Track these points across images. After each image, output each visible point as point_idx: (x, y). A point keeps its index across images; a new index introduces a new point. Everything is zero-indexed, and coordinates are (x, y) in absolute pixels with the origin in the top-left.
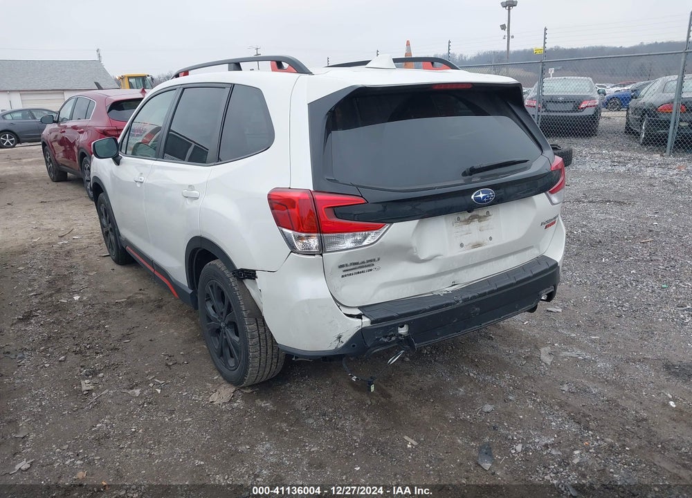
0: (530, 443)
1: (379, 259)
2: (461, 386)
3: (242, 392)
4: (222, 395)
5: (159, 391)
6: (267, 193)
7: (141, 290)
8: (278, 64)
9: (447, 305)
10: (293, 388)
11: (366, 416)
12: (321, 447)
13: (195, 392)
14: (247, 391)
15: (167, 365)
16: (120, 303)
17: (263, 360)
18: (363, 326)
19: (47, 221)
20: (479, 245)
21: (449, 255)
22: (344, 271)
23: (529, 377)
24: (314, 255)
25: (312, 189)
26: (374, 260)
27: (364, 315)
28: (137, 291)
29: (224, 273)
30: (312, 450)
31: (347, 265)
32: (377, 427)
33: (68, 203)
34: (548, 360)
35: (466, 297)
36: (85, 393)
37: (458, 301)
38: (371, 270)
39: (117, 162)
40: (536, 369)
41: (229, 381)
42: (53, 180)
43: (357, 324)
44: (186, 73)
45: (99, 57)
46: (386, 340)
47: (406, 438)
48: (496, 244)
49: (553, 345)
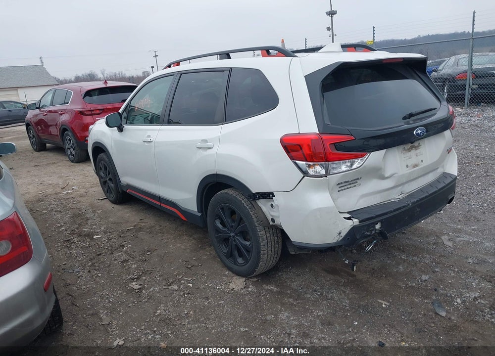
0: (464, 297)
1: (361, 178)
2: (399, 265)
3: (251, 281)
4: (237, 283)
5: (191, 285)
6: (280, 138)
7: (141, 220)
8: (266, 51)
9: (404, 207)
10: (284, 276)
11: (344, 290)
12: (324, 312)
13: (217, 284)
14: (254, 280)
15: (187, 267)
16: (130, 230)
17: (269, 256)
18: (354, 225)
19: (46, 178)
20: (416, 166)
21: (401, 173)
22: (340, 187)
23: (441, 256)
24: (322, 177)
25: (318, 132)
26: (358, 179)
27: (353, 217)
28: (139, 221)
29: (236, 198)
30: (319, 314)
31: (342, 183)
32: (356, 296)
33: (56, 165)
34: (450, 244)
35: (413, 201)
36: (137, 291)
37: (409, 204)
38: (355, 186)
39: (121, 129)
40: (444, 250)
41: (239, 274)
42: (36, 150)
43: (350, 224)
44: (178, 63)
45: (42, 62)
46: (369, 234)
47: (379, 301)
48: (425, 165)
49: (449, 234)
